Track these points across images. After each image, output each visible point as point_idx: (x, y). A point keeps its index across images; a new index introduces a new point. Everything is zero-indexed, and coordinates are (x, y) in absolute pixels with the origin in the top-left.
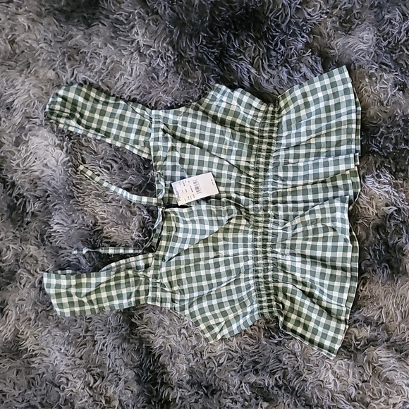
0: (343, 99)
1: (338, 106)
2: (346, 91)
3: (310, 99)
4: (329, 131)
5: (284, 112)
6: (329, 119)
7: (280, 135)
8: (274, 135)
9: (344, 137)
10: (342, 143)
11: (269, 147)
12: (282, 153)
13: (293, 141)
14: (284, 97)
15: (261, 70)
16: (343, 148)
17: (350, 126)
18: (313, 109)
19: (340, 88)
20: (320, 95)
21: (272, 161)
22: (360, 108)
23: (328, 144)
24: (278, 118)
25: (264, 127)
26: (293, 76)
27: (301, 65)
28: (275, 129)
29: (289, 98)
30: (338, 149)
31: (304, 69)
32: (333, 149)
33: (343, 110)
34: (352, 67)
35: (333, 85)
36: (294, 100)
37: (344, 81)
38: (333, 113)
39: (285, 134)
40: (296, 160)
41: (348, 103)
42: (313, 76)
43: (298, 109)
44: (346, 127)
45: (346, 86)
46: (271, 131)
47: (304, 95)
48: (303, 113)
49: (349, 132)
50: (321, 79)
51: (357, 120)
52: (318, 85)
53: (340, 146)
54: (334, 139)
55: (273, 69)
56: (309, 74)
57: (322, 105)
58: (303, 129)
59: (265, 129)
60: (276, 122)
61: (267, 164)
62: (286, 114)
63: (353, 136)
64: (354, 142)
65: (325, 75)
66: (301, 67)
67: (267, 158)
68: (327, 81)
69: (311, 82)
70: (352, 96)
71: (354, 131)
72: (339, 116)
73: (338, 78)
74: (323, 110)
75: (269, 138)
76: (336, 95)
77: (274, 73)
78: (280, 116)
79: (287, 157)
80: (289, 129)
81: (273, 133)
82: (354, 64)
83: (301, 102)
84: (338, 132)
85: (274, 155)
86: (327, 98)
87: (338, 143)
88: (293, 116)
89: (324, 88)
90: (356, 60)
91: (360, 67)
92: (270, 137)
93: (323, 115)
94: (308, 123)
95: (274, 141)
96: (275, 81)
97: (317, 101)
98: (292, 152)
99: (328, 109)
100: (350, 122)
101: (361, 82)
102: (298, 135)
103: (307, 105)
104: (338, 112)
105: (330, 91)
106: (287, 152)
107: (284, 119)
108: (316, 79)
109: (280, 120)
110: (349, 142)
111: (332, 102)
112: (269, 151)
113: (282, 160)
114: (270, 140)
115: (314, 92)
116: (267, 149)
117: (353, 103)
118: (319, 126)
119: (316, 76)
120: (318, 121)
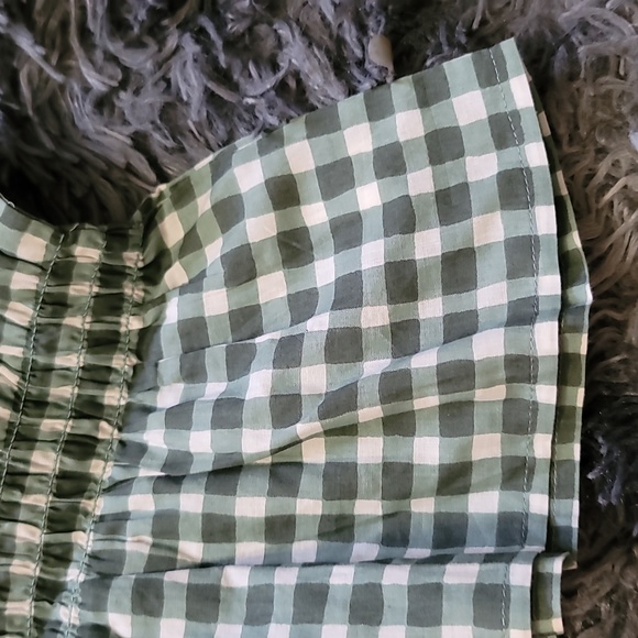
0: (490, 229)
1: (459, 268)
2: (513, 188)
3: (315, 214)
4: (399, 407)
5: (175, 275)
6: (404, 336)
7: (142, 398)
8: (113, 397)
9: (487, 446)
10: (475, 478)
11: (71, 464)
12: (141, 502)
13: (202, 444)
14: (183, 194)
15: (74, 42)
16: (484, 503)
17: (523, 391)
18: (325, 271)
19: (482, 167)
20: (369, 196)
21: (85, 540)
22: (584, 294)
23: (397, 479)
24: (141, 306)
25: (51, 349)
26: (234, 87)
27: (284, 32)
28: (122, 362)
29: (204, 203)
30: (452, 505)
31: (296, 55)
32: (424, 507)
33: (491, 294)
34: (559, 65)
35: (444, 145)
36: (229, 212)
37: (503, 130)
38: (431, 308)
39: (169, 396)
40: (218, 551)
41: (521, 254)
42: (335, 89)
43: (241, 268)
44: (499, 392)
45: (511, 157)
46: (97, 376)
47: (284, 193)
48: (272, 287)
49: (517, 420)
50: (377, 111)
51: (565, 360)
52: (358, 140)
53: (465, 490)
54: (428, 451)
55: (138, 44)
56: (319, 81)
57: (372, 254)
58: (259, 384)
59: (60, 361)
60: (131, 324)
61: (57, 556)
62: (183, 290)
63: (541, 446)
64: (541, 479)
65: (402, 90)
66: (280, 44)
67: (60, 522)
68: (408, 124)
69: (322, 122)
70: (545, 219)
71: (547, 418)
72: (461, 327)
73: (468, 106)
74: (374, 285)
75: (79, 415)
76: (452, 204)
77: (142, 61)
78: (157, 292)
79: (166, 526)
80: (193, 372)
81: (104, 384)
82: (572, 49)
83: (260, 227)
84: (456, 418)
85: (100, 505)
86: (402, 218)
87: (455, 478)
88: (216, 302)
89: (390, 161)
90: (584, 26)
91: (602, 65)
92: (89, 409)
93: (375, 316)
94: (289, 353)
95: (106, 431)
96: (140, 107)
97: (347, 231)
98: (191, 502)
99: (402, 282)
100: (520, 368)
101: (602, 152)
102: (228, 412)
103: (294, 248)
104: (461, 303)
105: (421, 181)
106: (168, 501)
107: (173, 313)
108: (349, 107)
109: (150, 315)
110: (516, 473)
111: (429, 244)
112: (72, 486)
113: (136, 545)
114: (85, 427)
115: (337, 177)
116: (63, 476)
117: (548, 258)
118: (344, 375)
119: (352, 91)
120: (345, 346)
